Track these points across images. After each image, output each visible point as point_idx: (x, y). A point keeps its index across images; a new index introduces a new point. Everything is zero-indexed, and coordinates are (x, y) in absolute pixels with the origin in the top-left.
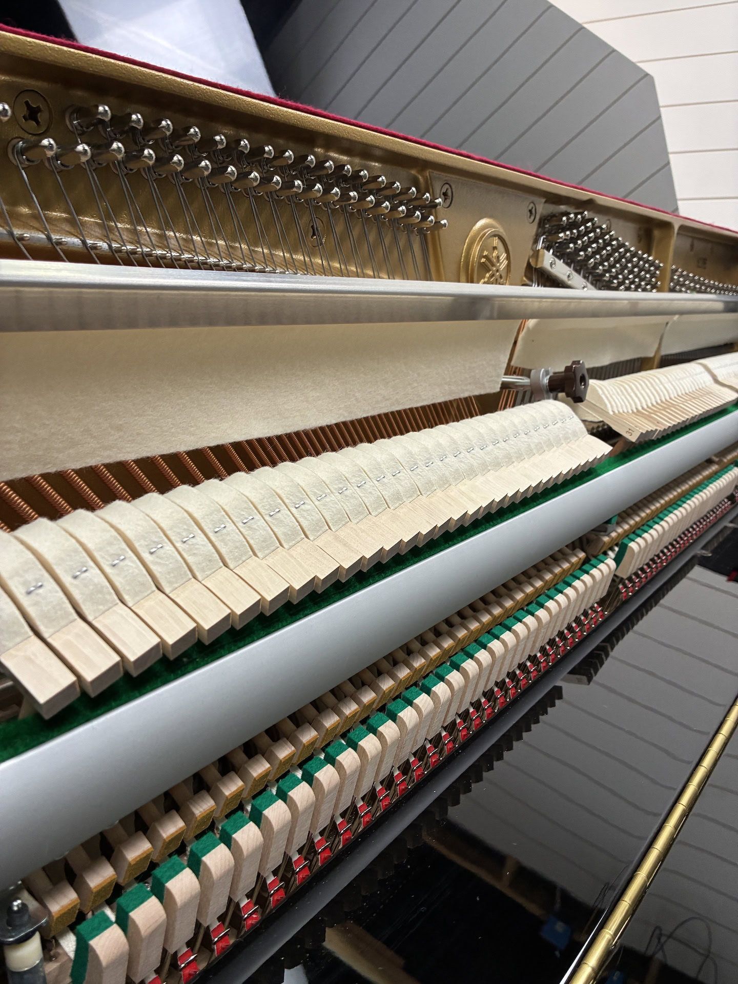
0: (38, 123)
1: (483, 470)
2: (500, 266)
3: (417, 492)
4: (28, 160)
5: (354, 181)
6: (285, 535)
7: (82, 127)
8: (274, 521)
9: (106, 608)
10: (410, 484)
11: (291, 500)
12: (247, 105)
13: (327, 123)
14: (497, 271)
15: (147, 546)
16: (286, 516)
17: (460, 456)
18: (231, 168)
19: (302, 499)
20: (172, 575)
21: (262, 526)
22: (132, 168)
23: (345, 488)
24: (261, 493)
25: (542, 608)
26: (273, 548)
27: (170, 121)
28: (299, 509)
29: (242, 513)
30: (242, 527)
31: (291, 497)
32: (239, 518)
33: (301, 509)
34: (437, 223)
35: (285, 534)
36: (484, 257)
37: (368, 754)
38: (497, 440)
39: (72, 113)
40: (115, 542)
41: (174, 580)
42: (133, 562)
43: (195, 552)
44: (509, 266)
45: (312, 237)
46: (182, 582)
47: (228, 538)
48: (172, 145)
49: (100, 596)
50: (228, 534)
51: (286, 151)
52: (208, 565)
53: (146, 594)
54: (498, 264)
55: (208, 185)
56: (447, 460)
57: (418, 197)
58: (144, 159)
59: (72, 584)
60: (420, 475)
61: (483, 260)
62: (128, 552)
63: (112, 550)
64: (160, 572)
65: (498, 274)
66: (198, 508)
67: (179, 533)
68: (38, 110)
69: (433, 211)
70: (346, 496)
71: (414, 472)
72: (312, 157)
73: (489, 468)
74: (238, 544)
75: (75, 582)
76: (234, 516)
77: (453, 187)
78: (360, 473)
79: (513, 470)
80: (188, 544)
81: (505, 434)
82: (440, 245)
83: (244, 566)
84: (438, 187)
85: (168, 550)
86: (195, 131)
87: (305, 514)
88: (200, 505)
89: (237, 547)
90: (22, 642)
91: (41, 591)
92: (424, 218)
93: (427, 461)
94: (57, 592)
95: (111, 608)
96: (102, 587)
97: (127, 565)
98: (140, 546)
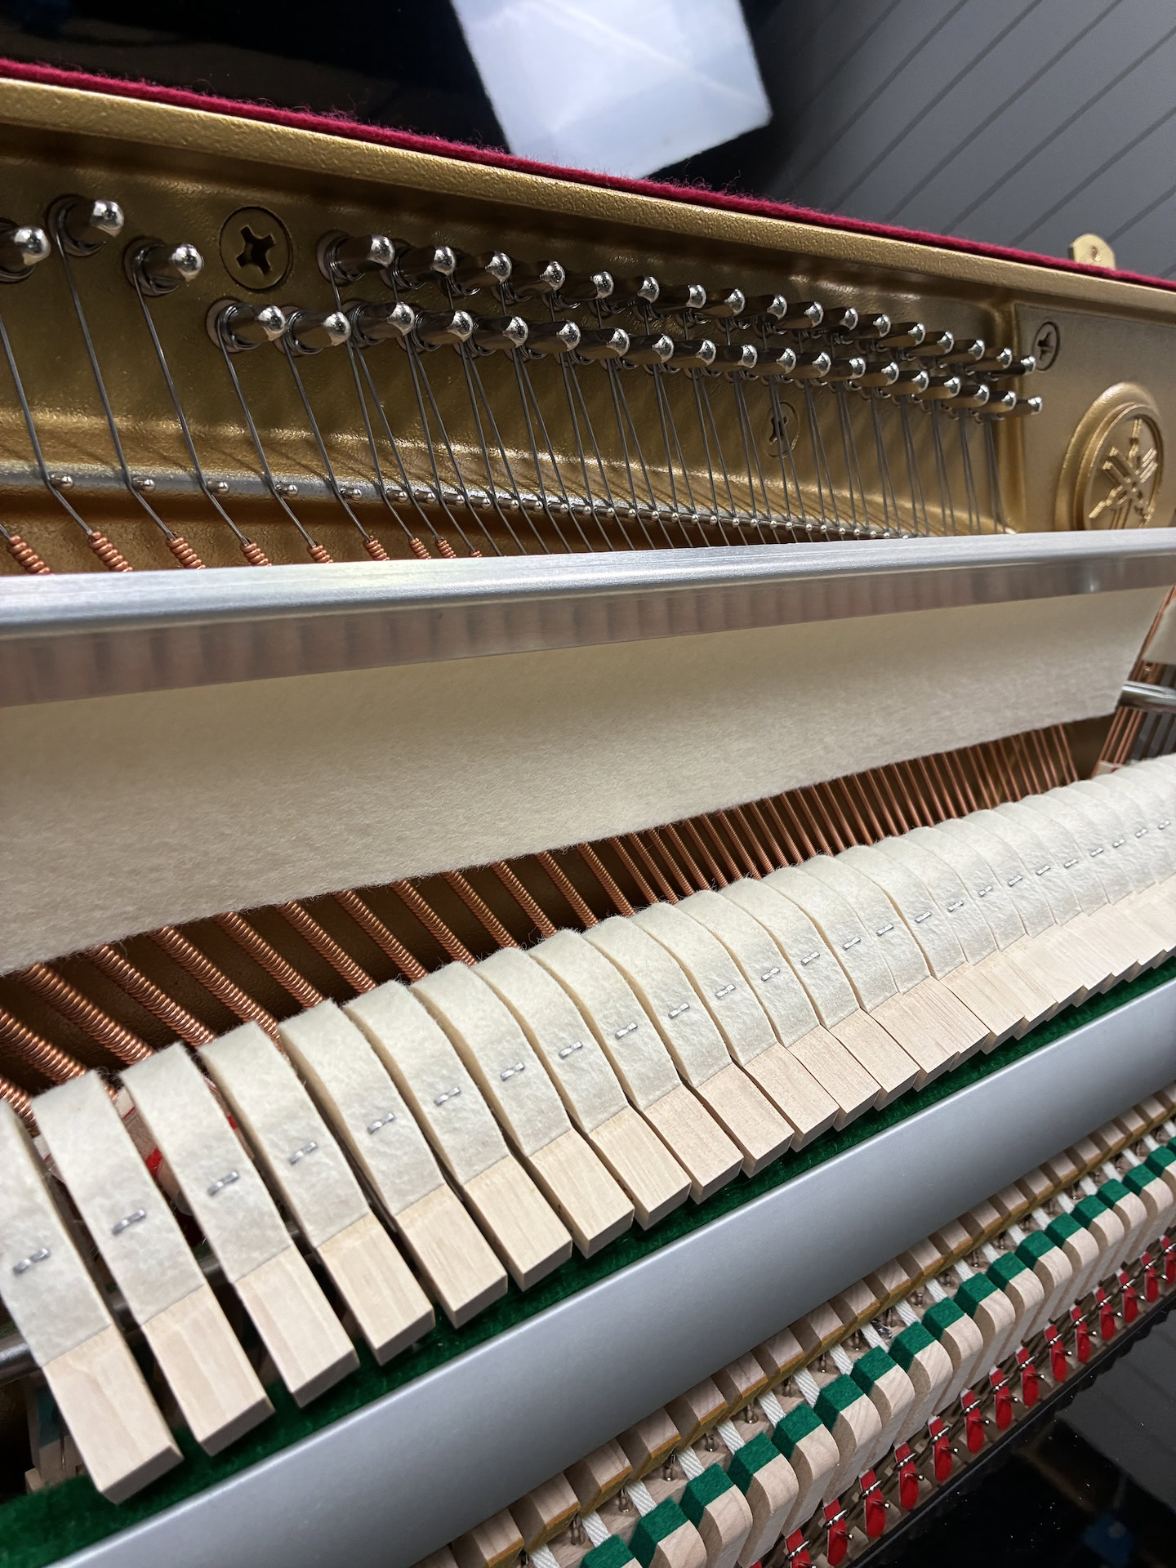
0: (265, 269)
1: (1066, 913)
2: (1140, 474)
3: (923, 970)
4: (240, 342)
5: (864, 335)
6: (642, 1080)
7: (344, 273)
8: (622, 1050)
9: (266, 1255)
10: (912, 952)
11: (663, 1000)
12: (660, 214)
13: (817, 234)
14: (1134, 484)
15: (365, 1115)
16: (647, 1040)
17: (1021, 885)
18: (620, 334)
19: (684, 1000)
20: (406, 1178)
21: (597, 1064)
22: (433, 343)
23: (775, 970)
24: (604, 989)
25: (1159, 1176)
26: (614, 1109)
27: (508, 256)
28: (676, 1021)
29: (562, 1035)
30: (560, 1065)
31: (663, 995)
32: (555, 1044)
33: (681, 1021)
34: (1022, 402)
35: (642, 1078)
36: (1110, 459)
37: (770, 1500)
38: (1101, 846)
39: (329, 248)
40: (301, 1114)
41: (409, 1187)
42: (332, 1156)
43: (457, 1125)
44: (1158, 475)
45: (771, 439)
46: (424, 1192)
47: (527, 1092)
48: (513, 294)
49: (256, 1231)
50: (527, 1084)
51: (732, 291)
52: (479, 1153)
53: (348, 1221)
54: (1137, 472)
55: (577, 361)
56: (992, 896)
57: (989, 355)
58: (453, 331)
59: (205, 1207)
60: (934, 932)
61: (1107, 465)
62: (323, 1135)
63: (293, 1129)
64: (383, 1172)
65: (1134, 490)
66: (477, 1026)
67: (431, 1085)
68: (267, 243)
69: (1016, 380)
70: (776, 987)
71: (923, 925)
72: (782, 300)
73: (1079, 908)
74: (543, 1106)
75: (213, 1203)
76: (545, 1041)
77: (1061, 329)
78: (810, 936)
79: (1127, 912)
80: (445, 1109)
81: (1118, 833)
82: (1023, 443)
83: (551, 1152)
84: (1030, 334)
85: (403, 1127)
86: (555, 271)
87: (688, 1031)
88: (482, 1019)
89: (541, 1112)
90: (89, 1337)
91: (139, 1228)
92: (997, 395)
93: (953, 900)
94: (171, 1230)
95: (274, 1256)
96: (262, 1214)
97: (318, 1163)
98: (352, 1115)
